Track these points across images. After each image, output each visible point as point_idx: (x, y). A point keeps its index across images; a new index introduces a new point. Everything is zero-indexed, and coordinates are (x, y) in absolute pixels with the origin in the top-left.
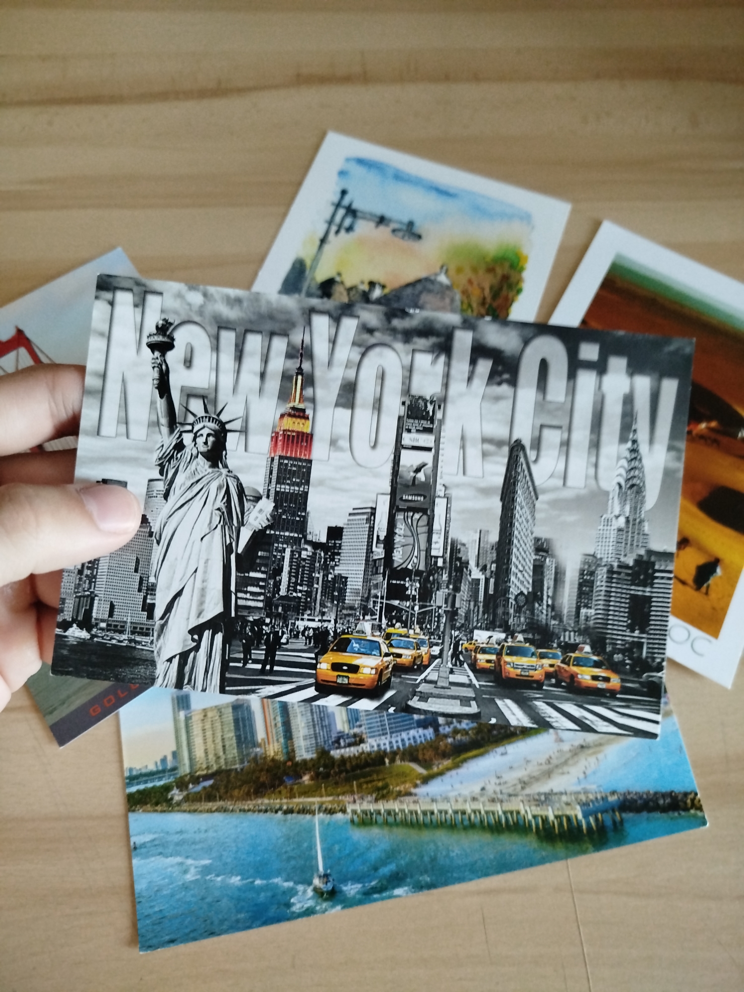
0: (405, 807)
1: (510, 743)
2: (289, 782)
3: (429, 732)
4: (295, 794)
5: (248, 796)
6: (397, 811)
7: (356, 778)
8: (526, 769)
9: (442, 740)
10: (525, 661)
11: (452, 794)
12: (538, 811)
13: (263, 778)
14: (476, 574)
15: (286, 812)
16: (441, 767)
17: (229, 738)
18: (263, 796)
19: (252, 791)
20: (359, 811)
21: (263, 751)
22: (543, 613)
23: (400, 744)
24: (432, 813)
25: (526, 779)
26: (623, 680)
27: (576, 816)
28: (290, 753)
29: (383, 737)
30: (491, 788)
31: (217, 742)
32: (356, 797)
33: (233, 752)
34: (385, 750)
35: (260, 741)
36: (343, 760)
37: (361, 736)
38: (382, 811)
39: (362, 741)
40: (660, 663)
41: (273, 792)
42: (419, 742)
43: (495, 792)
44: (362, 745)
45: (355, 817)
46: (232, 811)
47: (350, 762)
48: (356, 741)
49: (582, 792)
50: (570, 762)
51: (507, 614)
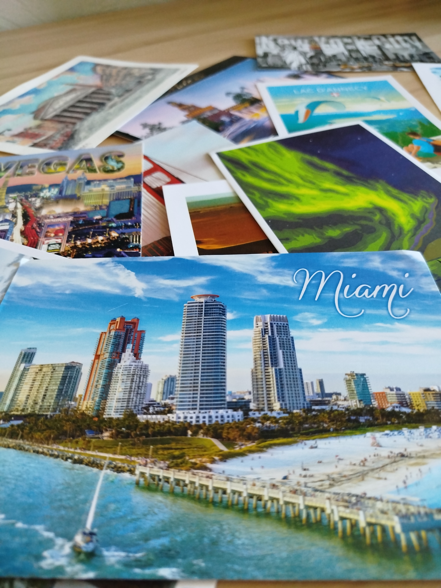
0: (196, 480)
1: (321, 438)
2: (89, 435)
3: (239, 415)
4: (90, 447)
5: (47, 440)
6: (187, 482)
7: (154, 443)
8: (336, 467)
9: (250, 424)
11: (249, 477)
12: (346, 513)
13: (68, 427)
15: (75, 462)
16: (243, 447)
17: (52, 389)
18: (59, 443)
19: (52, 436)
20: (147, 475)
21: (77, 406)
23: (207, 420)
24: (224, 492)
25: (335, 476)
27: (393, 528)
28: (100, 410)
29: (192, 412)
30: (294, 479)
31: (41, 391)
32: (149, 460)
33: (51, 401)
34: (191, 422)
35: (77, 396)
36: (147, 425)
37: (171, 407)
38: (172, 480)
39: (170, 411)
41: (71, 441)
42: (226, 421)
43: (298, 484)
44: (169, 415)
45: (142, 480)
46: (27, 450)
47: (154, 428)
48: (165, 410)
49: (402, 502)
50: (388, 468)
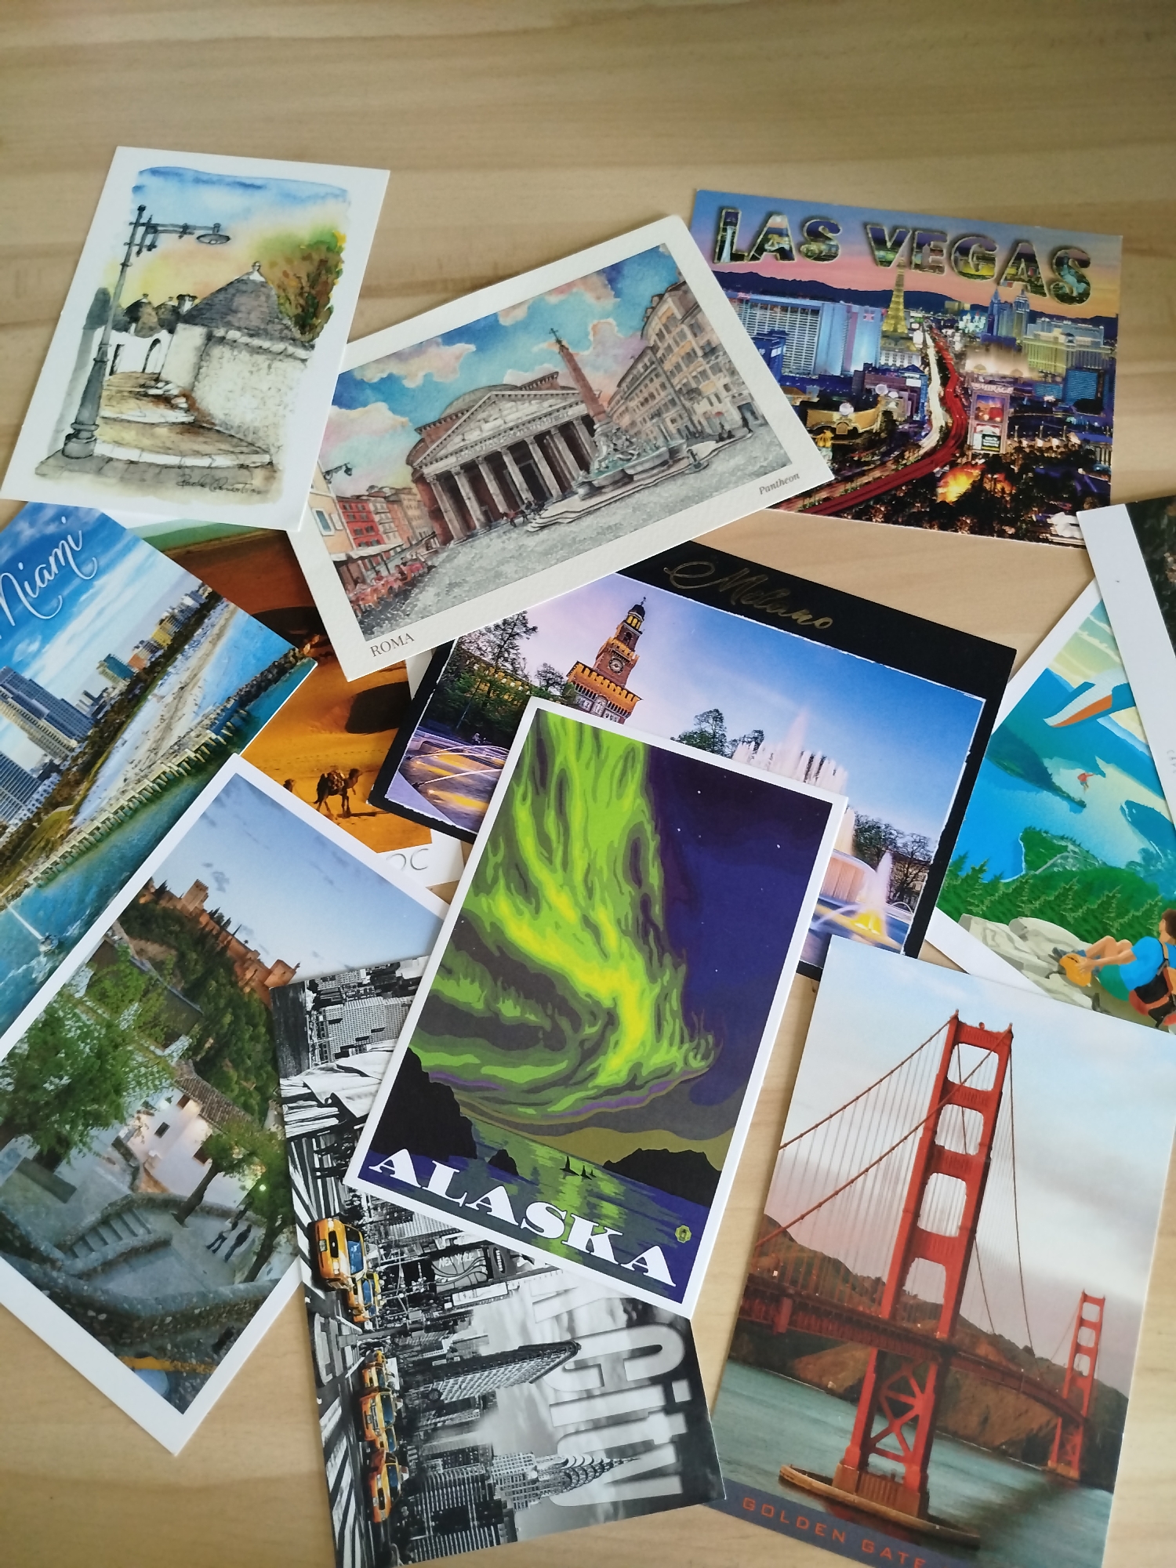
10: (380, 1416)
14: (446, 1344)
22: (428, 1421)
26: (385, 1522)
40: (410, 1558)
51: (419, 1386)
